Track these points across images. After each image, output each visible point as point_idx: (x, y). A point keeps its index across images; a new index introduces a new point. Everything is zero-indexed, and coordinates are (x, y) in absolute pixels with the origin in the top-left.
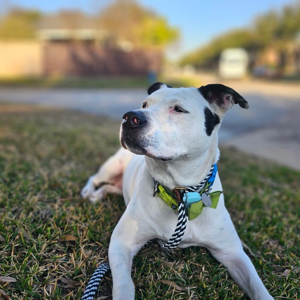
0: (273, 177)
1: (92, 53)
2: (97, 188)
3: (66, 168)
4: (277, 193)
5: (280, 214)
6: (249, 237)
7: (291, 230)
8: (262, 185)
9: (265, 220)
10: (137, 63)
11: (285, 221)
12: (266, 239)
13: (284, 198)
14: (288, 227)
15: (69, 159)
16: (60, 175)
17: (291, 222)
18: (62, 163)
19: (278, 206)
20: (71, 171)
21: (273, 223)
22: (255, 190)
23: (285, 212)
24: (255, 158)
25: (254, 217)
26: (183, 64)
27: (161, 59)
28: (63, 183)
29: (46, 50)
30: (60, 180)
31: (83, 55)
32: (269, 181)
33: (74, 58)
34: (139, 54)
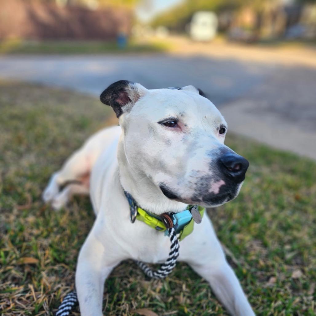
2: (62, 188)
3: (25, 162)
5: (262, 207)
6: (231, 239)
7: (274, 226)
9: (246, 217)
10: (105, 24)
11: (268, 215)
12: (249, 241)
13: (265, 186)
14: (271, 222)
15: (29, 150)
16: (18, 174)
17: (274, 217)
18: (20, 155)
19: (260, 197)
20: (31, 166)
21: (255, 220)
23: (266, 204)
25: (236, 214)
26: (155, 25)
27: (131, 19)
28: (20, 184)
30: (16, 180)
34: (107, 13)
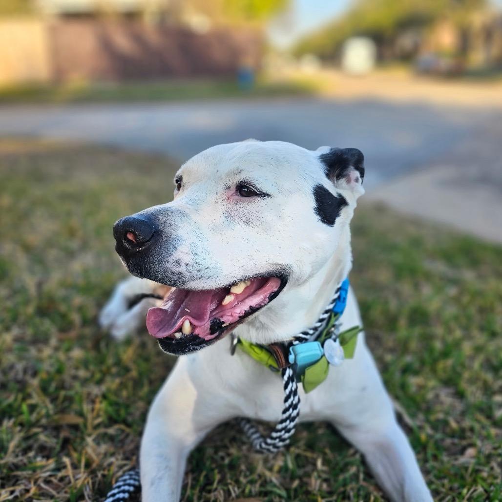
0: (448, 257)
1: (138, 38)
3: (77, 266)
4: (453, 291)
5: (458, 333)
6: (403, 386)
7: (476, 365)
8: (428, 276)
9: (431, 350)
11: (467, 348)
12: (433, 388)
13: (466, 299)
14: (472, 358)
15: (85, 246)
16: (63, 284)
17: (478, 349)
18: (71, 254)
19: (456, 318)
20: (86, 271)
21: (445, 354)
22: (417, 286)
23: (466, 329)
24: (417, 222)
25: (414, 345)
29: (53, 32)
31: (122, 41)
32: (439, 267)
33: (106, 46)
